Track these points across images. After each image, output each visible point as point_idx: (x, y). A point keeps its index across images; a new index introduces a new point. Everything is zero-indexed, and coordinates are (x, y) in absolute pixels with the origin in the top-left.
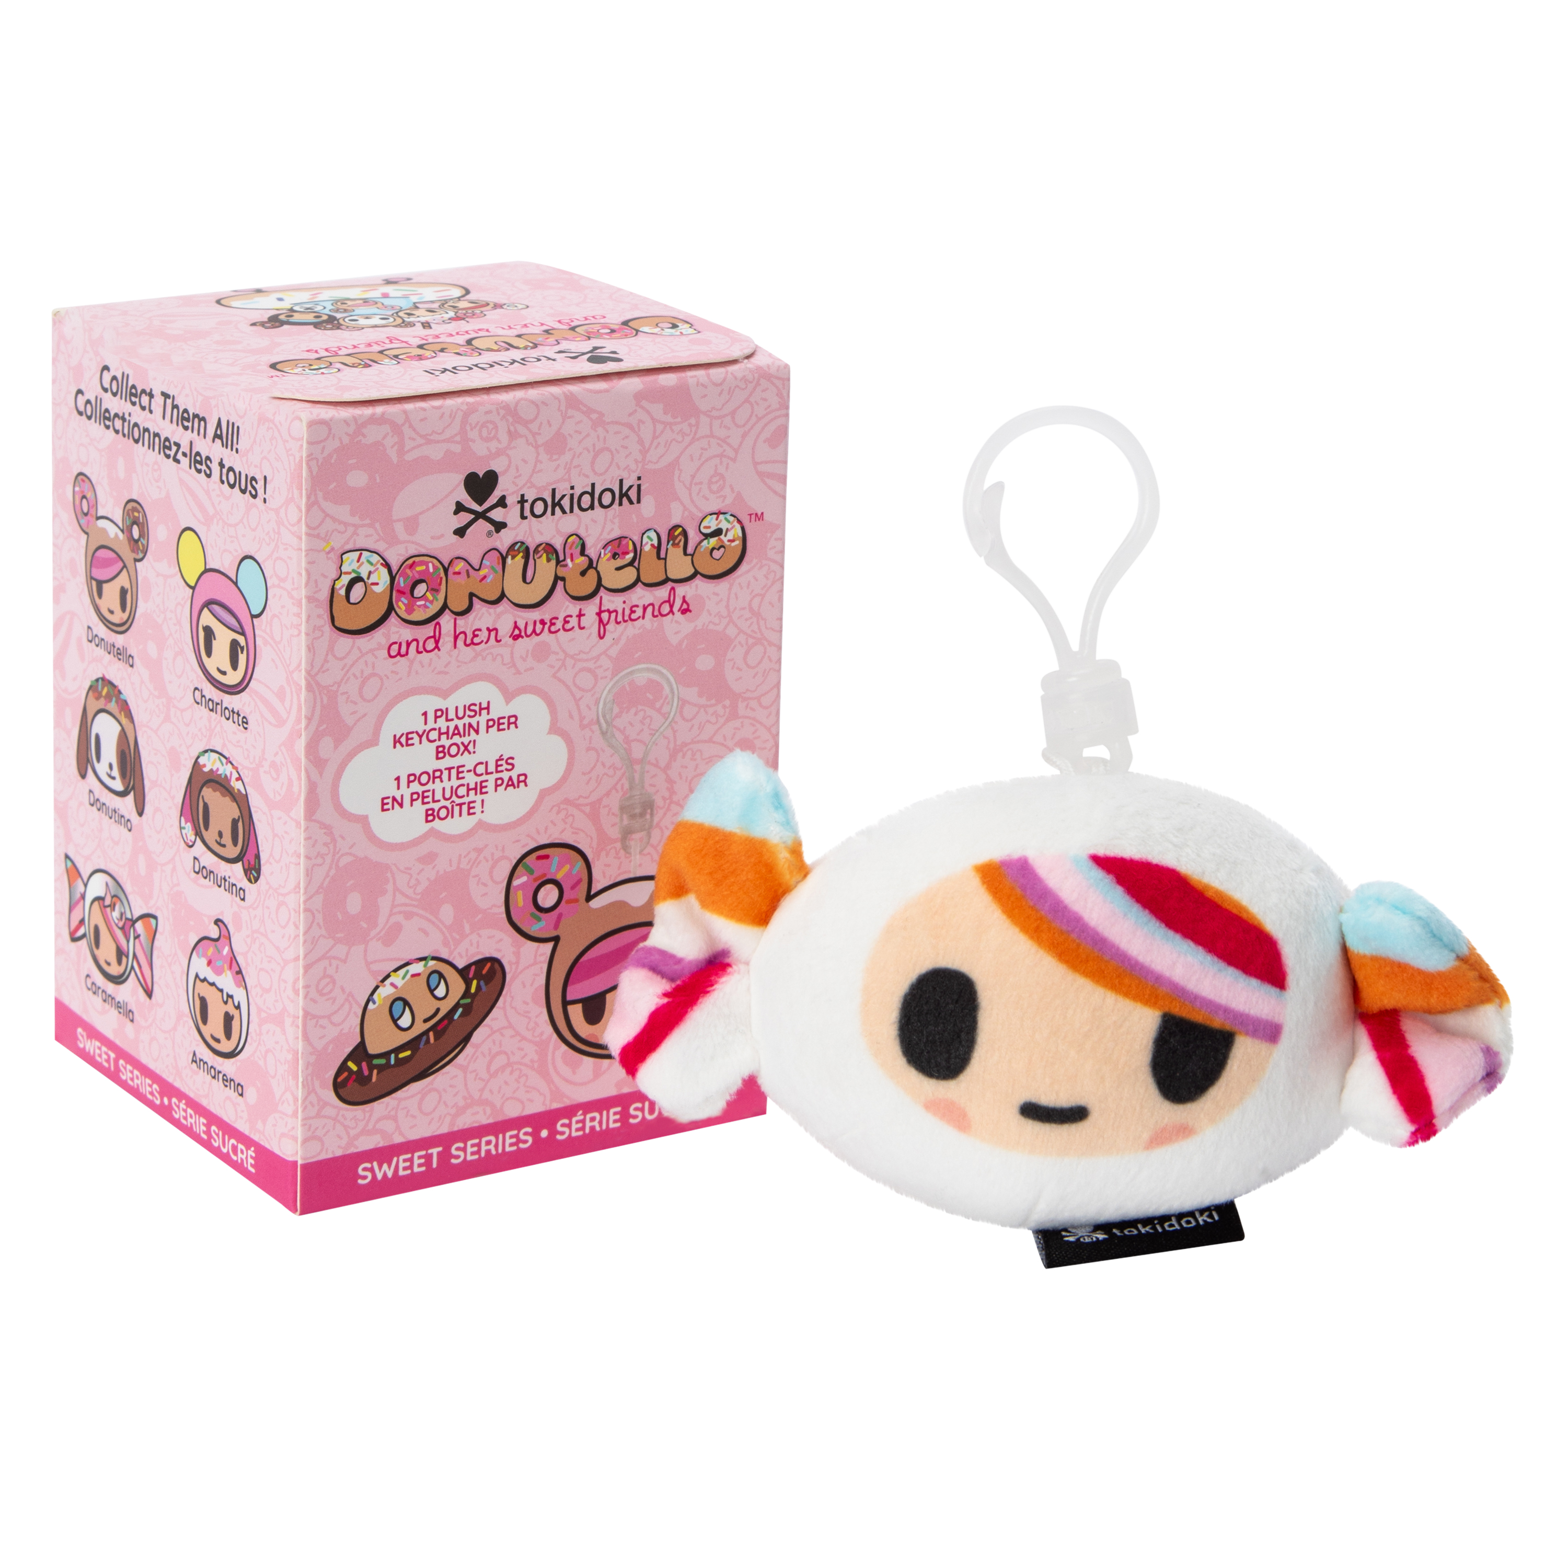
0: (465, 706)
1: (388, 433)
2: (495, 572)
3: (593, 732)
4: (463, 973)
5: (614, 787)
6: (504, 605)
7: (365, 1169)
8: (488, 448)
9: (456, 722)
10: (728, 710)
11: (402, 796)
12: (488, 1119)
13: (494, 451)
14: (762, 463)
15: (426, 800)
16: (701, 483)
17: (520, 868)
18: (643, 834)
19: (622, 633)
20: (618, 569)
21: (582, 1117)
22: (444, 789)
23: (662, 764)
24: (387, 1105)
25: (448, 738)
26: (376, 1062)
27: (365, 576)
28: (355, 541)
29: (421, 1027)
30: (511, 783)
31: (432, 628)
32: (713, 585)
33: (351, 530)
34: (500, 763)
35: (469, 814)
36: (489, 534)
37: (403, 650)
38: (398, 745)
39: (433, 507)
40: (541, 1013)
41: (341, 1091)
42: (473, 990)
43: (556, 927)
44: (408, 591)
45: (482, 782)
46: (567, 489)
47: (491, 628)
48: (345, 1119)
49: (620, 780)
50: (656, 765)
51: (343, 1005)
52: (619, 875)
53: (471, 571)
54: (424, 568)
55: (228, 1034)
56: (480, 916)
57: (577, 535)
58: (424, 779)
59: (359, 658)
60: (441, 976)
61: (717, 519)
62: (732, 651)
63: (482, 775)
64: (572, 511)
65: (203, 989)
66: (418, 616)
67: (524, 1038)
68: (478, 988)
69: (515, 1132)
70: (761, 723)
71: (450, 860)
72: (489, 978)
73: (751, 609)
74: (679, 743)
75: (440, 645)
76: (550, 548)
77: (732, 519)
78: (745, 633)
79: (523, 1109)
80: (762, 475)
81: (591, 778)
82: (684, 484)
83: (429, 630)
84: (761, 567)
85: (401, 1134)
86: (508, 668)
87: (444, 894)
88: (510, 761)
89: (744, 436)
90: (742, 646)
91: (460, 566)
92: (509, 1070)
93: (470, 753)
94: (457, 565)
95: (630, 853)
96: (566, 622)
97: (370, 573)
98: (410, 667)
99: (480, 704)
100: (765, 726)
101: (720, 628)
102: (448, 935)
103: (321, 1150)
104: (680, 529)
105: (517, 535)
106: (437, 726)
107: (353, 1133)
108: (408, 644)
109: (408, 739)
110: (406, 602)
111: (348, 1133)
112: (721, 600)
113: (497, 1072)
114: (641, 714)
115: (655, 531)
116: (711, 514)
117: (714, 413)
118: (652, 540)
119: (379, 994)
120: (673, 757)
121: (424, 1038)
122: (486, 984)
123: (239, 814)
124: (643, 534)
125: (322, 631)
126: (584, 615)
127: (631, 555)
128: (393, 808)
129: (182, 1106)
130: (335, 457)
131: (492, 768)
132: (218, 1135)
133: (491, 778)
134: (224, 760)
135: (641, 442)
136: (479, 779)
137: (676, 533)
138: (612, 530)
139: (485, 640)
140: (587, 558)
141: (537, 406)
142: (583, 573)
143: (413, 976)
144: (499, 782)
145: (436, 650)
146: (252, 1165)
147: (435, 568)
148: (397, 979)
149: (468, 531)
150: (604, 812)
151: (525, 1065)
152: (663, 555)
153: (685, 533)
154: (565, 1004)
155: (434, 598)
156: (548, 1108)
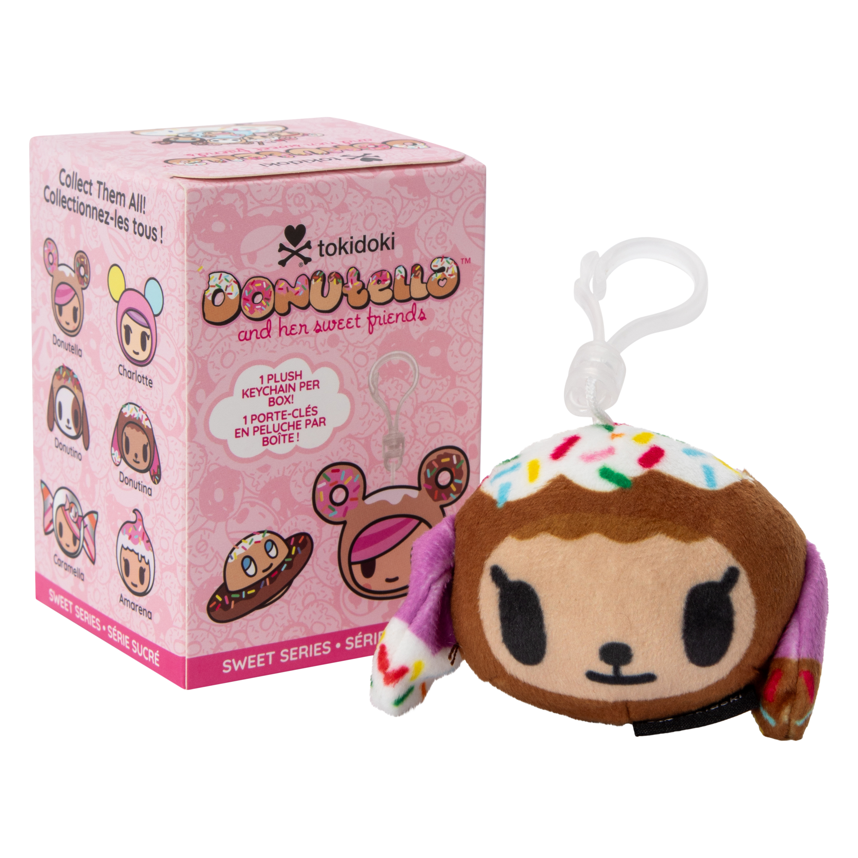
0: (286, 373)
1: (237, 199)
2: (305, 289)
3: (366, 393)
4: (287, 542)
5: (379, 428)
6: (310, 310)
7: (227, 663)
8: (299, 211)
9: (281, 383)
10: (449, 382)
11: (248, 429)
12: (303, 635)
13: (303, 212)
14: (469, 227)
15: (263, 432)
16: (431, 238)
17: (322, 477)
18: (398, 458)
19: (384, 331)
20: (381, 290)
21: (361, 636)
22: (274, 425)
23: (409, 415)
24: (241, 623)
25: (276, 393)
26: (233, 596)
27: (224, 288)
28: (217, 266)
29: (261, 575)
30: (315, 423)
31: (266, 323)
32: (440, 302)
33: (215, 259)
34: (308, 410)
35: (290, 441)
36: (301, 265)
37: (248, 336)
38: (245, 396)
39: (266, 246)
40: (335, 569)
41: (212, 613)
42: (293, 553)
43: (344, 515)
44: (250, 299)
45: (297, 422)
46: (348, 238)
47: (302, 324)
48: (215, 631)
49: (383, 424)
50: (406, 416)
51: (212, 559)
52: (383, 484)
53: (290, 288)
54: (260, 285)
55: (142, 581)
56: (297, 506)
57: (355, 268)
58: (262, 418)
59: (221, 340)
60: (273, 543)
61: (442, 261)
62: (452, 345)
63: (297, 417)
64: (351, 252)
65: (127, 555)
66: (257, 315)
67: (325, 585)
68: (297, 551)
69: (320, 644)
70: (470, 391)
71: (278, 470)
72: (303, 546)
73: (463, 319)
74: (419, 401)
75: (270, 334)
76: (338, 275)
77: (451, 261)
78: (460, 334)
79: (325, 630)
80: (469, 234)
81: (365, 422)
82: (421, 239)
83: (263, 324)
84: (469, 292)
85: (250, 642)
86: (313, 350)
87: (275, 492)
88: (315, 409)
89: (458, 209)
90: (458, 342)
91: (282, 284)
92: (315, 604)
93: (290, 403)
94: (281, 283)
95: (390, 471)
96: (349, 323)
97: (227, 287)
98: (252, 347)
99: (296, 372)
100: (472, 393)
101: (444, 330)
102: (277, 517)
103: (200, 651)
104: (419, 267)
105: (318, 266)
106: (269, 385)
107: (219, 640)
108: (251, 333)
109: (251, 393)
110: (249, 306)
111: (216, 641)
112: (445, 313)
113: (308, 605)
114: (396, 382)
115: (403, 267)
116: (438, 258)
117: (440, 194)
118: (401, 273)
119: (235, 553)
120: (416, 410)
121: (263, 582)
122: (302, 549)
123: (147, 441)
124: (396, 269)
125: (198, 322)
126: (360, 318)
127: (388, 282)
128: (242, 436)
129: (114, 630)
130: (204, 212)
131: (303, 413)
132: (136, 645)
133: (303, 419)
134: (138, 408)
135: (394, 210)
136: (296, 420)
137: (417, 269)
138: (377, 265)
139: (299, 332)
140: (361, 282)
141: (329, 185)
142: (359, 292)
143: (256, 542)
144: (308, 422)
145: (268, 337)
146: (157, 662)
147: (267, 285)
148: (246, 544)
149: (288, 263)
150: (373, 443)
151: (326, 602)
152: (408, 283)
153: (422, 269)
154: (350, 564)
155: (266, 304)
156: (340, 630)
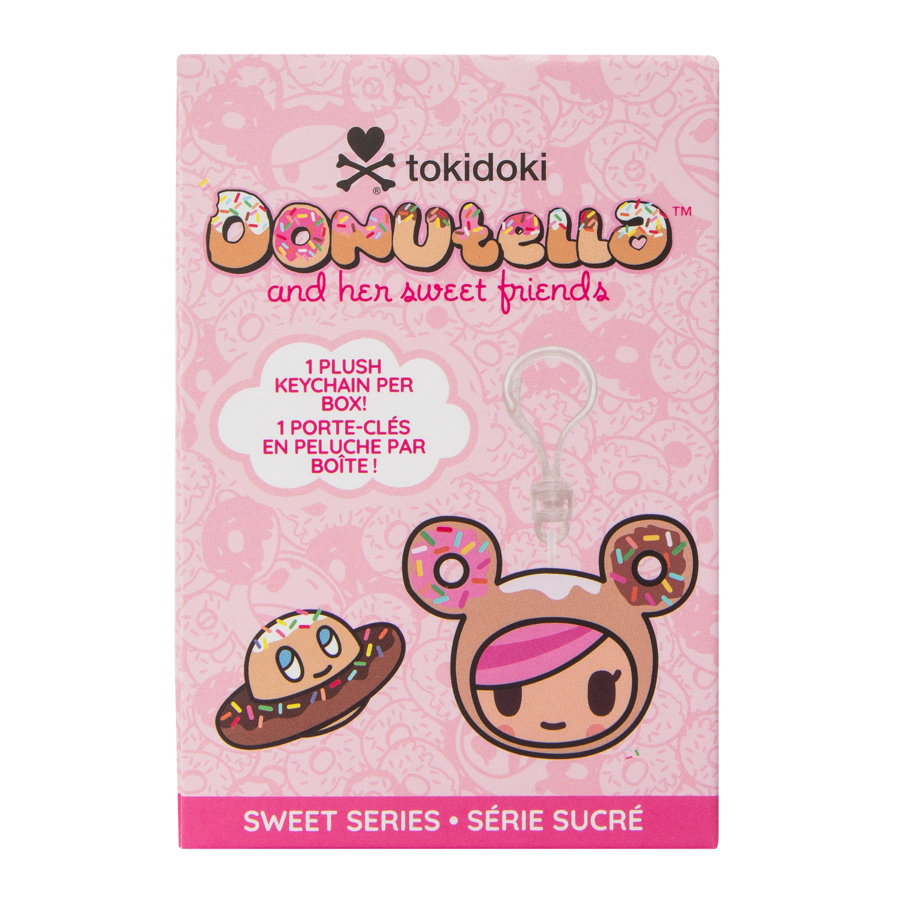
0: (353, 361)
1: (265, 78)
2: (384, 230)
3: (499, 408)
4: (357, 633)
6: (394, 265)
7: (251, 817)
8: (373, 105)
9: (344, 375)
10: (655, 409)
11: (286, 441)
12: (387, 791)
13: (379, 108)
14: (687, 156)
15: (312, 450)
16: (616, 168)
17: (419, 536)
18: (561, 524)
19: (529, 312)
20: (522, 244)
21: (497, 812)
22: (332, 441)
23: (581, 455)
24: (275, 755)
25: (335, 390)
26: (262, 708)
27: (243, 216)
28: (232, 180)
29: (309, 682)
30: (405, 447)
31: (316, 277)
32: (634, 275)
34: (393, 424)
35: (360, 471)
36: (376, 191)
37: (285, 295)
38: (280, 389)
39: (315, 156)
40: (447, 691)
41: (223, 729)
42: (368, 654)
43: (462, 604)
44: (289, 236)
45: (373, 441)
46: (461, 156)
47: (380, 286)
48: (229, 760)
49: (531, 463)
50: (574, 454)
51: (224, 643)
52: (534, 562)
53: (357, 225)
54: (305, 216)
57: (474, 204)
58: (310, 428)
59: (238, 297)
60: (333, 633)
61: (636, 207)
62: (659, 347)
63: (374, 433)
64: (467, 178)
66: (300, 262)
67: (427, 715)
68: (374, 652)
70: (696, 428)
71: (340, 516)
72: (387, 644)
73: (679, 306)
74: (599, 434)
75: (324, 295)
76: (443, 213)
77: (653, 209)
78: (674, 331)
80: (688, 168)
81: (497, 456)
82: (597, 169)
83: (312, 279)
84: (690, 264)
85: (291, 787)
86: (401, 329)
87: (334, 549)
88: (404, 424)
89: (665, 126)
90: (670, 343)
91: (344, 219)
92: (411, 745)
93: (359, 409)
94: (341, 218)
95: (546, 543)
96: (464, 291)
97: (248, 214)
98: (293, 313)
99: (370, 361)
100: (700, 432)
101: (643, 321)
102: (339, 591)
103: (204, 787)
104: (593, 213)
105: (407, 196)
106: (323, 376)
107: (238, 776)
108: (290, 290)
109: (291, 385)
110: (287, 247)
111: (233, 775)
112: (644, 292)
113: (397, 744)
114: (554, 398)
115: (564, 210)
116: (629, 202)
117: (630, 99)
118: (560, 219)
119: (265, 639)
120: (593, 447)
121: (315, 694)
122: (384, 650)
124: (550, 212)
125: (199, 265)
126: (484, 286)
127: (536, 232)
128: (276, 452)
130: (210, 96)
131: (384, 428)
133: (385, 439)
135: (545, 118)
136: (371, 438)
137: (589, 216)
138: (514, 203)
139: (374, 298)
140: (486, 229)
142: (482, 244)
143: (301, 627)
144: (393, 444)
145: (321, 300)
147: (318, 217)
148: (284, 626)
149: (353, 185)
150: (513, 493)
151: (430, 743)
152: (573, 236)
153: (598, 217)
154: (474, 688)
155: (317, 248)
156: (457, 795)
